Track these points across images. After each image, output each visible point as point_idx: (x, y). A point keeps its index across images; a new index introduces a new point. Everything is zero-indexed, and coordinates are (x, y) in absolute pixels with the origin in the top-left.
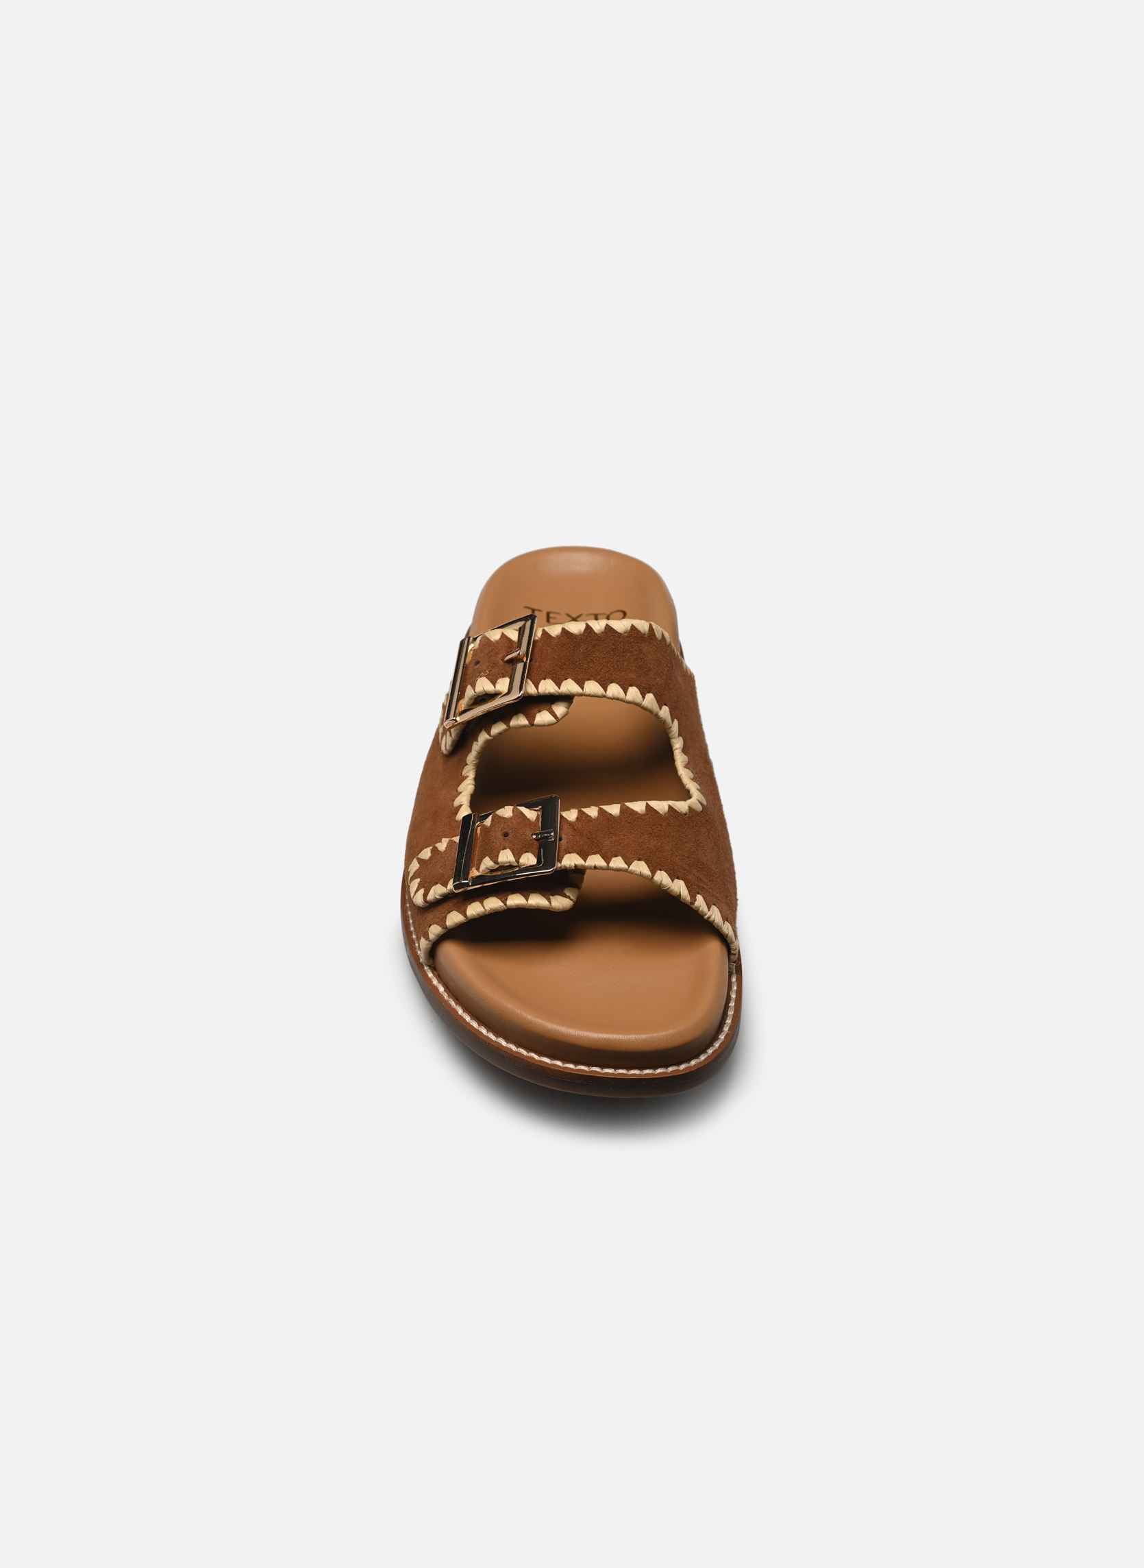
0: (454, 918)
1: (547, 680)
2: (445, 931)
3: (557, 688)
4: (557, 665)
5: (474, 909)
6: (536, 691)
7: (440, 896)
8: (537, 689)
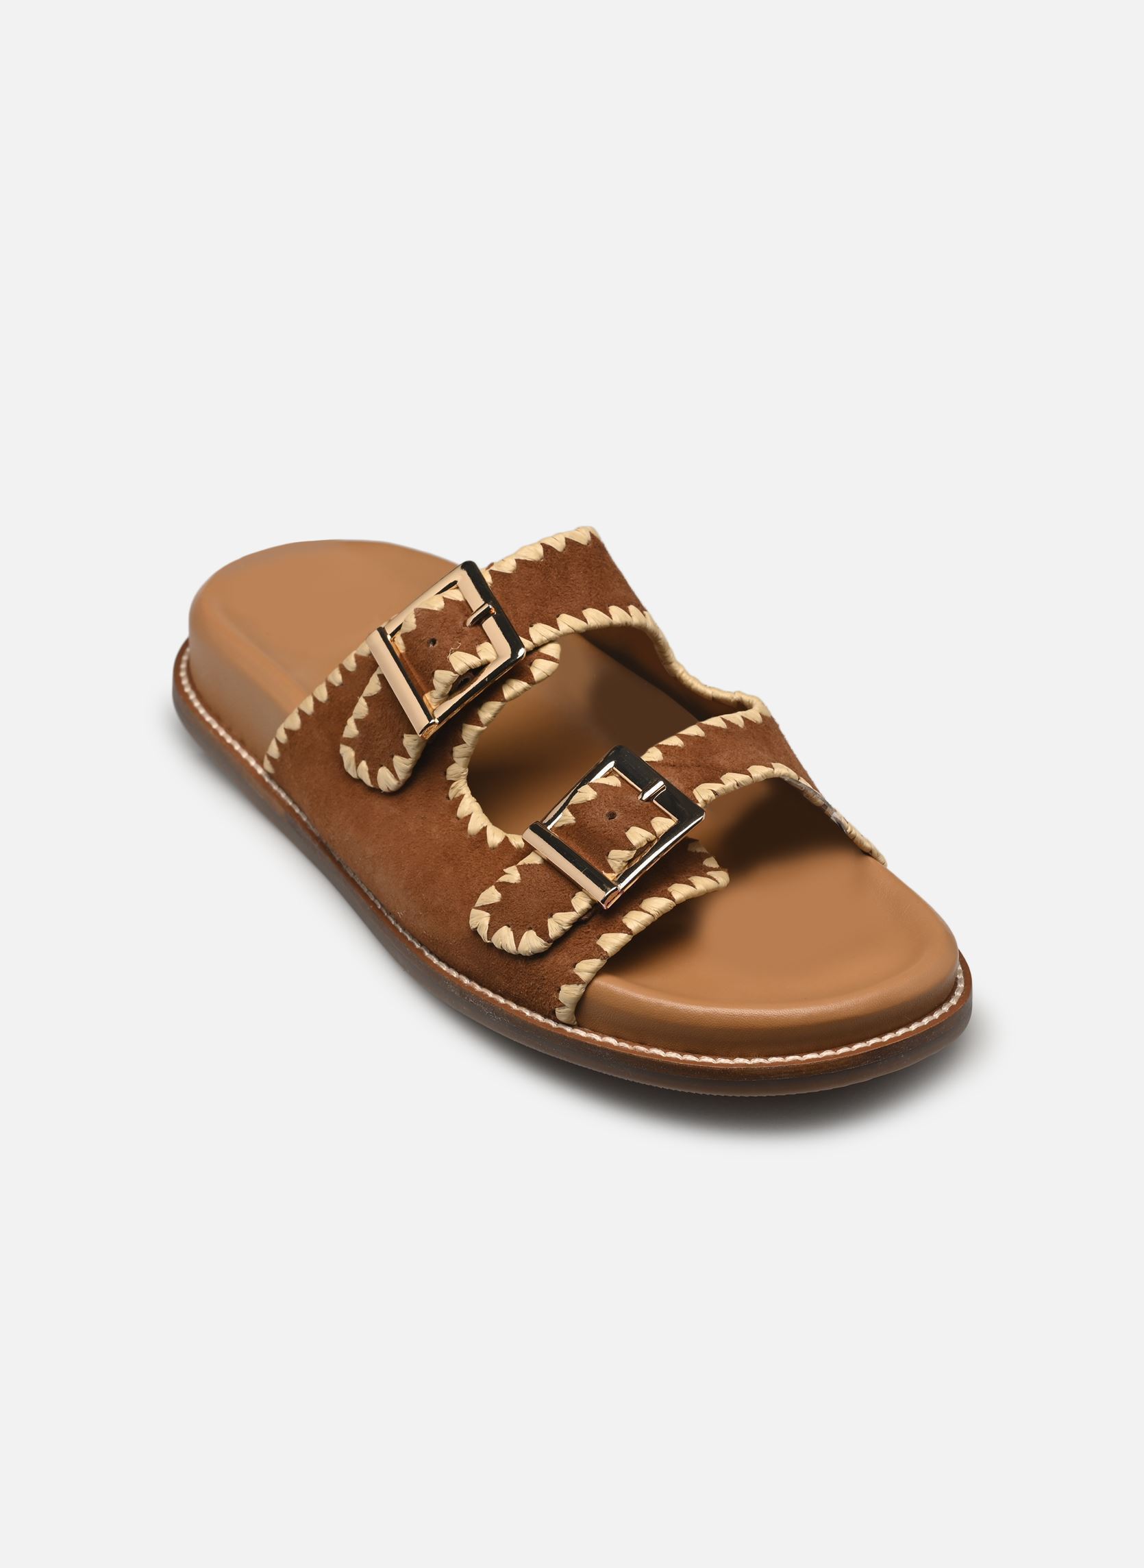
0: (611, 942)
1: (535, 626)
2: (605, 961)
3: (555, 630)
4: (536, 604)
5: (636, 920)
6: (531, 643)
7: (570, 924)
8: (531, 641)
